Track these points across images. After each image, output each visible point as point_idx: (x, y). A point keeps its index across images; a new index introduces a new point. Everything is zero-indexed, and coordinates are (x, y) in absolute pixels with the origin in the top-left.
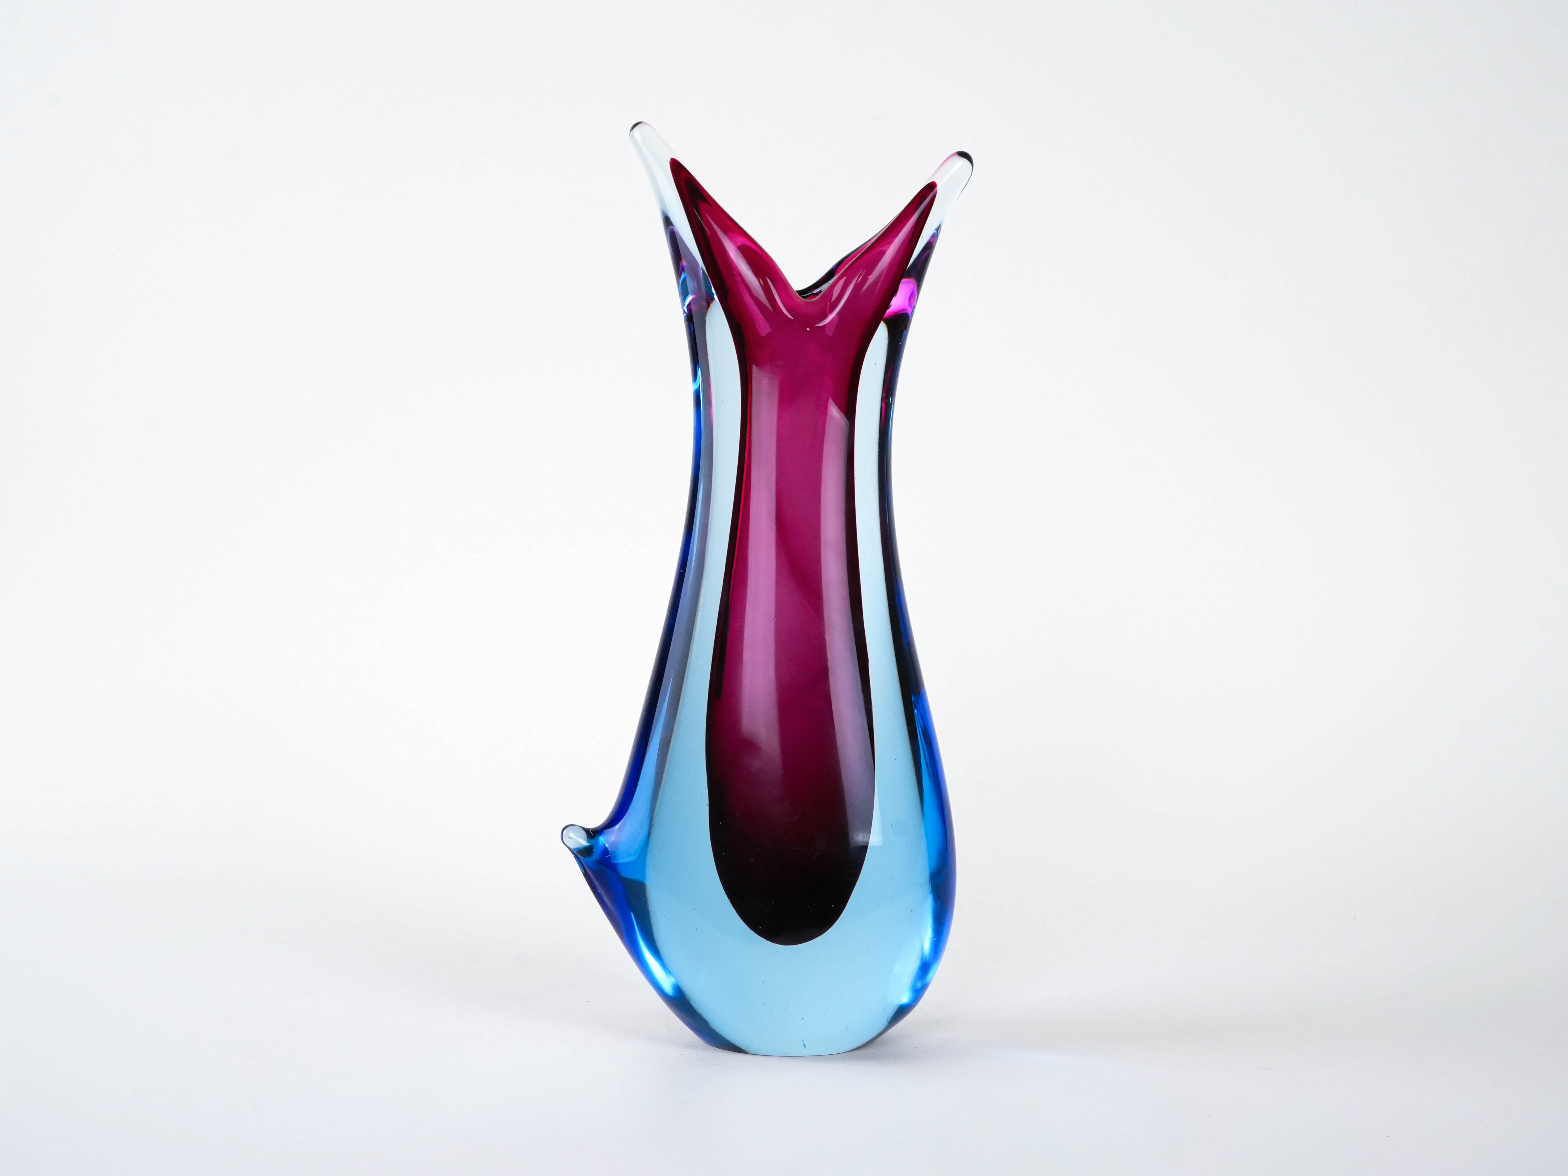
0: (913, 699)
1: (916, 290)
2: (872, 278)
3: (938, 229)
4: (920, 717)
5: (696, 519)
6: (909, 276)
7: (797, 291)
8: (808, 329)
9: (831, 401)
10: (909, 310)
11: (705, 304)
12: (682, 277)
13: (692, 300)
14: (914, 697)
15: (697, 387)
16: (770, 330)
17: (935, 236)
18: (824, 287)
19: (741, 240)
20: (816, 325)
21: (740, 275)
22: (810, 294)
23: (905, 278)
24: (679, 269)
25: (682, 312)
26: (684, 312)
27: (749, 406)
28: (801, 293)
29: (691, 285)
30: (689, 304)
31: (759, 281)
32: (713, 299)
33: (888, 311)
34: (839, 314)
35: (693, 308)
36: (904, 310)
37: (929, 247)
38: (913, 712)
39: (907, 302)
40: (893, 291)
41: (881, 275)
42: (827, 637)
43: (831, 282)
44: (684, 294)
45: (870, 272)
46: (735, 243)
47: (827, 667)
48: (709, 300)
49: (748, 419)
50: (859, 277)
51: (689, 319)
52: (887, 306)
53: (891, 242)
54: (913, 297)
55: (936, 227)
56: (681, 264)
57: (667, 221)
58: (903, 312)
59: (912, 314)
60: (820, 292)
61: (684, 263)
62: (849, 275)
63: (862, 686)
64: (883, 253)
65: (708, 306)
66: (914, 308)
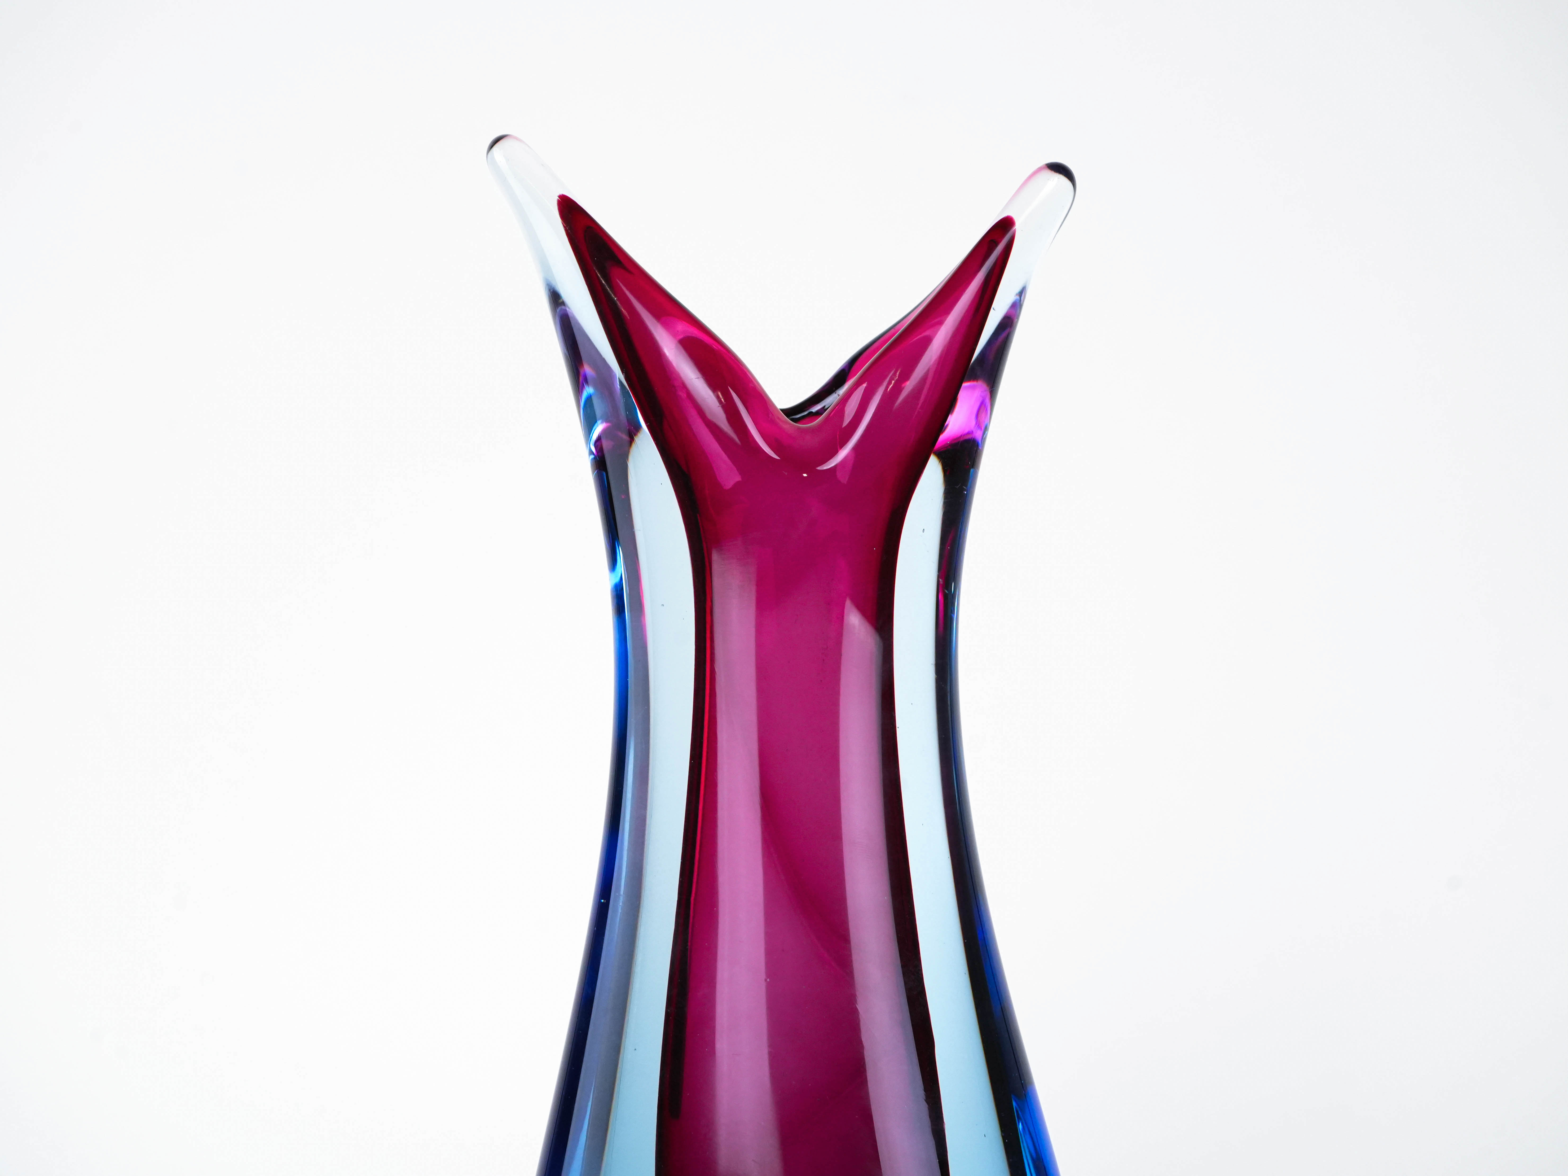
0: (1014, 1104)
1: (988, 401)
2: (909, 386)
3: (1022, 293)
4: (1028, 1136)
5: (625, 807)
6: (974, 378)
7: (783, 410)
8: (805, 475)
9: (848, 604)
10: (978, 434)
11: (625, 437)
12: (585, 395)
13: (604, 431)
14: (1017, 1103)
15: (618, 579)
16: (738, 478)
17: (1016, 307)
18: (831, 400)
19: (682, 327)
20: (819, 468)
21: (684, 387)
22: (806, 413)
23: (969, 381)
24: (579, 380)
25: (587, 452)
26: (591, 452)
27: (708, 611)
28: (789, 412)
29: (599, 407)
30: (599, 439)
31: (718, 397)
32: (638, 428)
33: (942, 437)
34: (856, 448)
35: (606, 445)
36: (969, 433)
37: (1007, 324)
38: (1016, 1129)
39: (973, 423)
40: (948, 405)
41: (924, 379)
42: (860, 1007)
43: (842, 391)
44: (589, 422)
45: (905, 376)
46: (674, 334)
47: (863, 1059)
48: (633, 431)
49: (708, 635)
50: (889, 383)
51: (600, 464)
52: (941, 426)
53: (941, 323)
54: (984, 408)
55: (1018, 290)
56: (581, 371)
57: (555, 299)
58: (969, 436)
59: (983, 439)
60: (824, 409)
61: (588, 369)
62: (872, 379)
63: (926, 1090)
64: (928, 341)
65: (631, 440)
66: (986, 428)
